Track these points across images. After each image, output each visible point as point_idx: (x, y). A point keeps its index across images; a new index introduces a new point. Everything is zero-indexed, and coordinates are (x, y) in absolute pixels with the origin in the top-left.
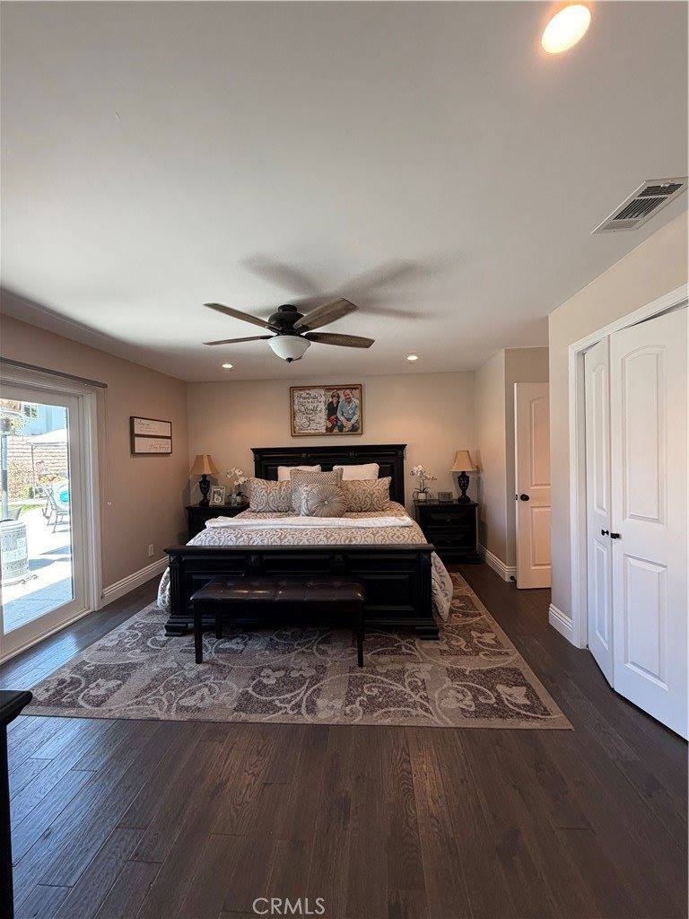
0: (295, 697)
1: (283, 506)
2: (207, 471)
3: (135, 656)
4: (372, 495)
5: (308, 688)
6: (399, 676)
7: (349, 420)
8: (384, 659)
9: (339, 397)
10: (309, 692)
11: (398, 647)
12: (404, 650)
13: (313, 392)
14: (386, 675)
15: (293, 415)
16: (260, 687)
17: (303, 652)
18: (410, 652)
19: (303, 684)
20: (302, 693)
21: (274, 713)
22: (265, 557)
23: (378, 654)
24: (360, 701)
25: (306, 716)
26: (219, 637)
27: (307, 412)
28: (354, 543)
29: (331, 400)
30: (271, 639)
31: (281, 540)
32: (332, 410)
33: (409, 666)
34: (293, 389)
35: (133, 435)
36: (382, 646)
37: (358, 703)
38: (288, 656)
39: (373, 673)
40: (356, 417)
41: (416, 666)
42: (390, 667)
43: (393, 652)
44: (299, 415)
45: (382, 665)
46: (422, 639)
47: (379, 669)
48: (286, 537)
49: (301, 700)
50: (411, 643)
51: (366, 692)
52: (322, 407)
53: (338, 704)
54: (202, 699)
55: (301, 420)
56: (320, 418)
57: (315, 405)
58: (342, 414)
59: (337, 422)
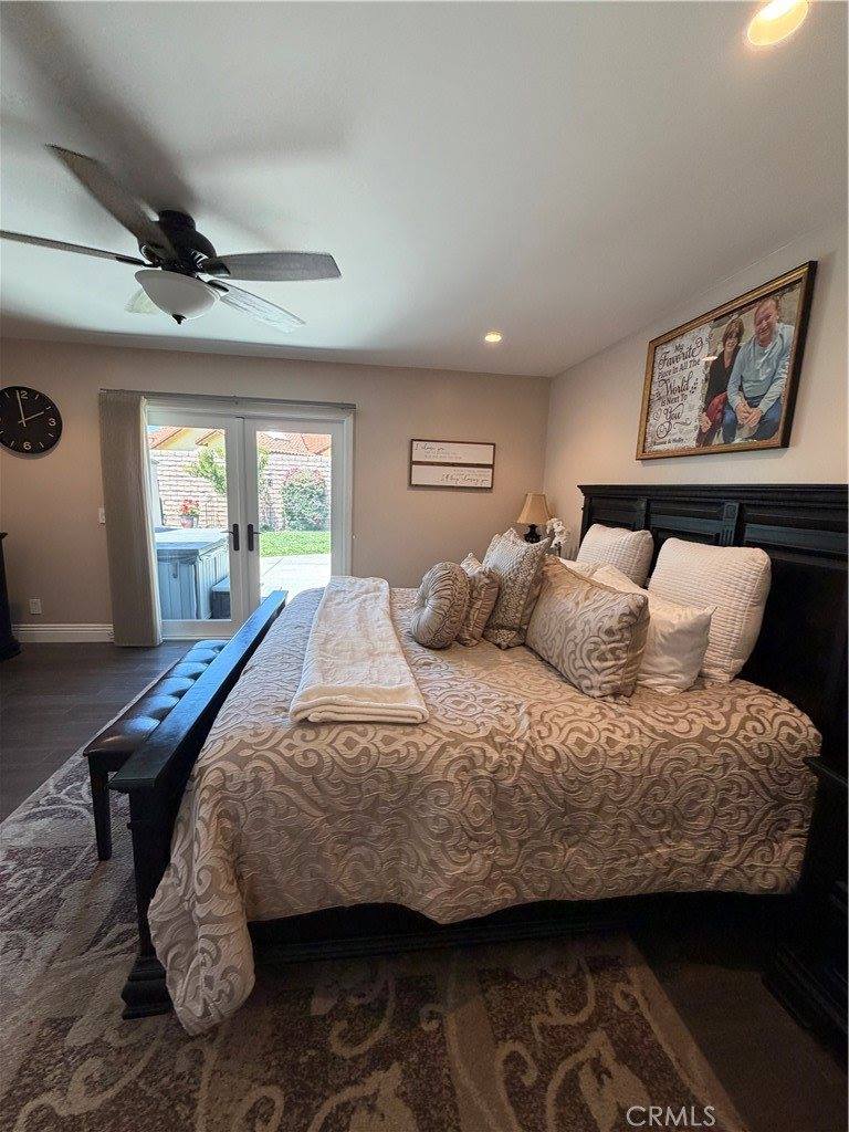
7: (753, 402)
9: (740, 334)
13: (686, 341)
15: (647, 408)
27: (669, 397)
29: (721, 348)
32: (718, 378)
34: (654, 345)
35: (412, 463)
40: (775, 390)
44: (656, 408)
52: (699, 375)
56: (691, 408)
57: (685, 373)
58: (741, 388)
59: (723, 414)
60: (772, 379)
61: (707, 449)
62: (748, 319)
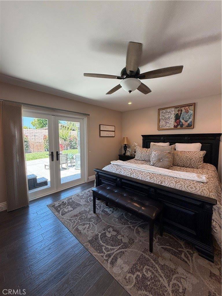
0: (112, 249)
1: (147, 159)
2: (126, 143)
3: (82, 202)
4: (191, 160)
5: (120, 248)
6: (170, 273)
7: (186, 121)
8: (167, 255)
9: (181, 111)
10: (119, 251)
11: (181, 252)
12: (183, 256)
13: (168, 110)
14: (163, 267)
15: (159, 121)
16: (104, 235)
17: (130, 227)
18: (186, 260)
19: (119, 245)
20: (116, 250)
21: (99, 253)
22: (123, 181)
23: (165, 249)
24: (137, 275)
25: (109, 265)
26: (107, 205)
27: (166, 119)
28: (162, 184)
29: (177, 112)
30: (122, 214)
31: (131, 175)
32: (177, 117)
33: (180, 270)
34: (159, 110)
35: (100, 130)
36: (170, 245)
37: (135, 276)
38: (123, 226)
39: (154, 260)
40: (190, 120)
41: (185, 273)
42: (167, 263)
43: (174, 254)
44: (161, 121)
45: (164, 258)
46: (199, 255)
47: (160, 260)
48: (133, 174)
49: (112, 254)
50: (190, 254)
51: (144, 270)
52: (173, 116)
53: (127, 268)
54: (84, 229)
55: (162, 123)
56: (172, 121)
57: (169, 116)
58: (183, 119)
59: (180, 123)
60: (190, 118)
61: (176, 128)
62: (183, 109)
